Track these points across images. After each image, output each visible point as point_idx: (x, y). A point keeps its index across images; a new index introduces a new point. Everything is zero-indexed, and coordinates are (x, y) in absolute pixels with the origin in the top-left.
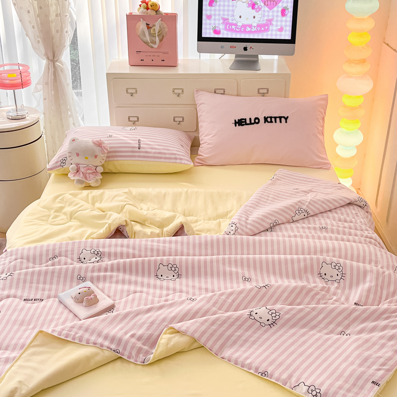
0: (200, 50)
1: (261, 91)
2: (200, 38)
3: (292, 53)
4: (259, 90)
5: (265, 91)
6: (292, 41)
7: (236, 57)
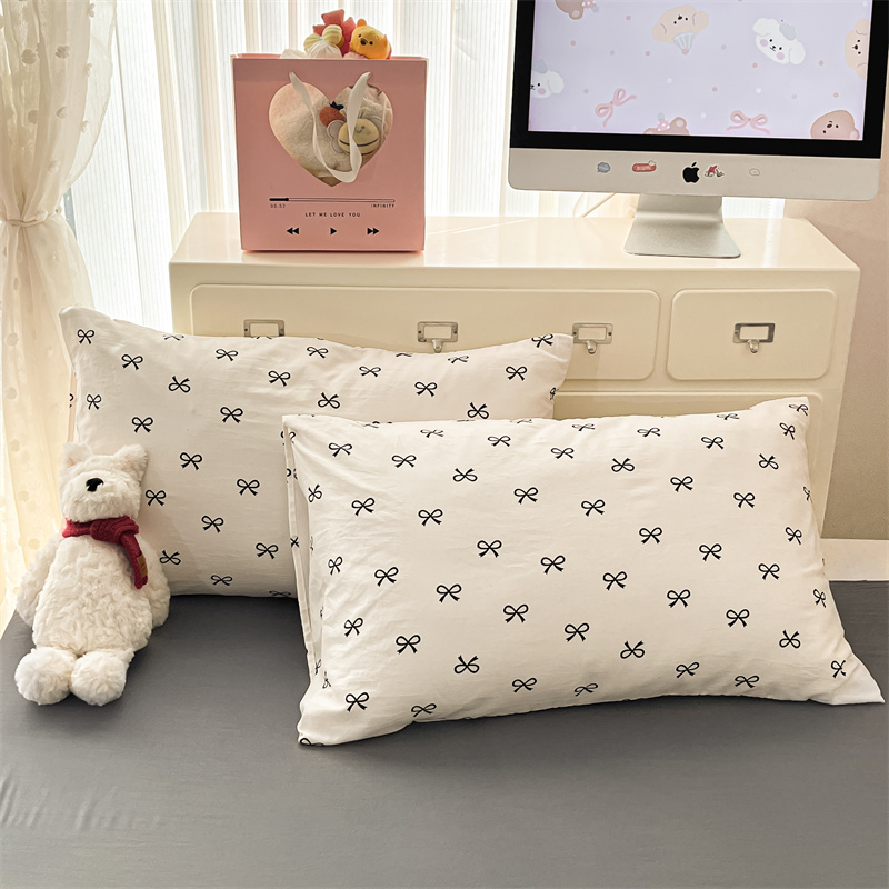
1: (746, 334)
2: (522, 136)
5: (761, 335)
7: (640, 209)
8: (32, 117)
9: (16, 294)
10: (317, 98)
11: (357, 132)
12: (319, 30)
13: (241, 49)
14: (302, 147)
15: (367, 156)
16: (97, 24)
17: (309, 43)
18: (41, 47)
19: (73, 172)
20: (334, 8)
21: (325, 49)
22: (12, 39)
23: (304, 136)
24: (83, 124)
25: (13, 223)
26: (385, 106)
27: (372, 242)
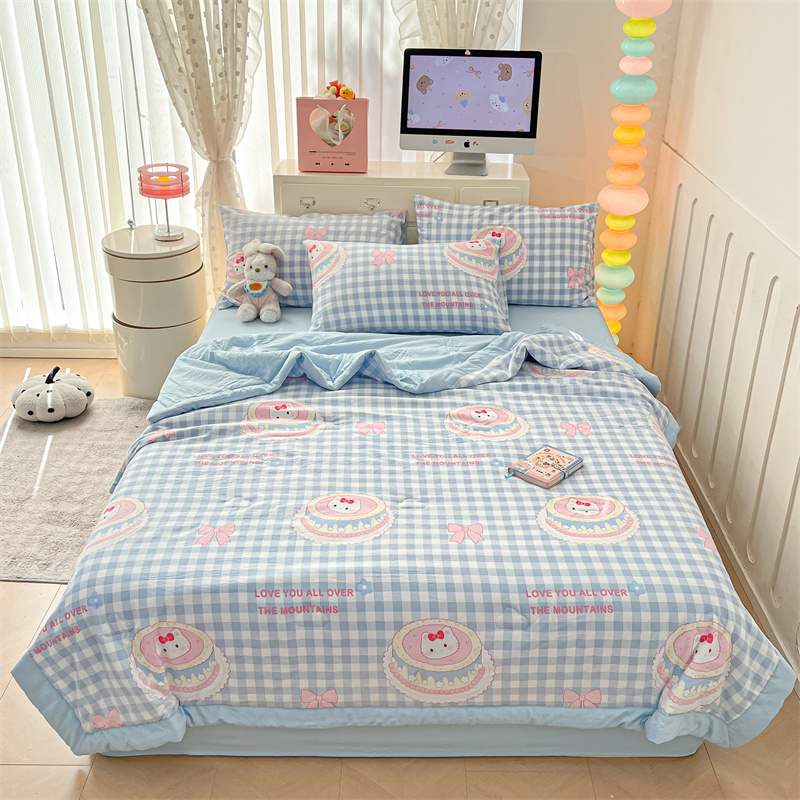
0: (403, 147)
1: (488, 204)
2: (405, 129)
3: (532, 153)
4: (485, 202)
5: (494, 204)
6: (532, 134)
8: (223, 121)
9: (215, 189)
11: (342, 126)
12: (328, 88)
13: (300, 95)
14: (322, 132)
15: (345, 136)
16: (247, 87)
17: (325, 93)
18: (228, 95)
19: (237, 142)
20: (334, 79)
21: (329, 95)
22: (216, 91)
23: (322, 127)
24: (241, 124)
25: (214, 161)
26: (352, 117)
27: (347, 169)
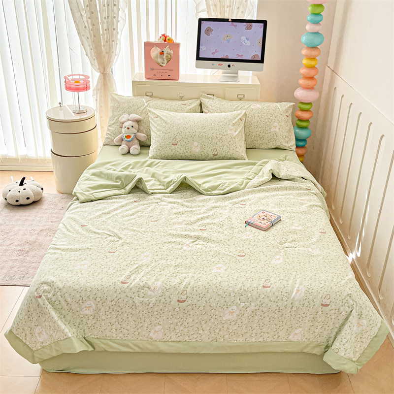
0: (197, 67)
1: (239, 96)
2: (198, 58)
3: (262, 70)
4: (238, 95)
5: (242, 96)
6: (262, 61)
7: (223, 73)
8: (107, 53)
9: (102, 87)
10: (159, 50)
11: (167, 56)
12: (160, 37)
13: (146, 41)
14: (156, 59)
15: (168, 62)
16: (119, 36)
17: (159, 40)
18: (109, 40)
19: (114, 64)
20: (163, 33)
22: (103, 38)
23: (157, 57)
24: (116, 55)
25: (102, 73)
26: (172, 52)
27: (169, 78)
